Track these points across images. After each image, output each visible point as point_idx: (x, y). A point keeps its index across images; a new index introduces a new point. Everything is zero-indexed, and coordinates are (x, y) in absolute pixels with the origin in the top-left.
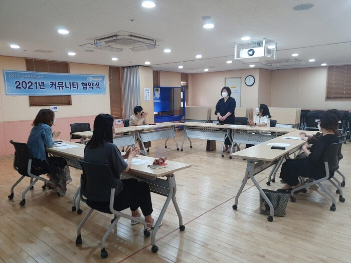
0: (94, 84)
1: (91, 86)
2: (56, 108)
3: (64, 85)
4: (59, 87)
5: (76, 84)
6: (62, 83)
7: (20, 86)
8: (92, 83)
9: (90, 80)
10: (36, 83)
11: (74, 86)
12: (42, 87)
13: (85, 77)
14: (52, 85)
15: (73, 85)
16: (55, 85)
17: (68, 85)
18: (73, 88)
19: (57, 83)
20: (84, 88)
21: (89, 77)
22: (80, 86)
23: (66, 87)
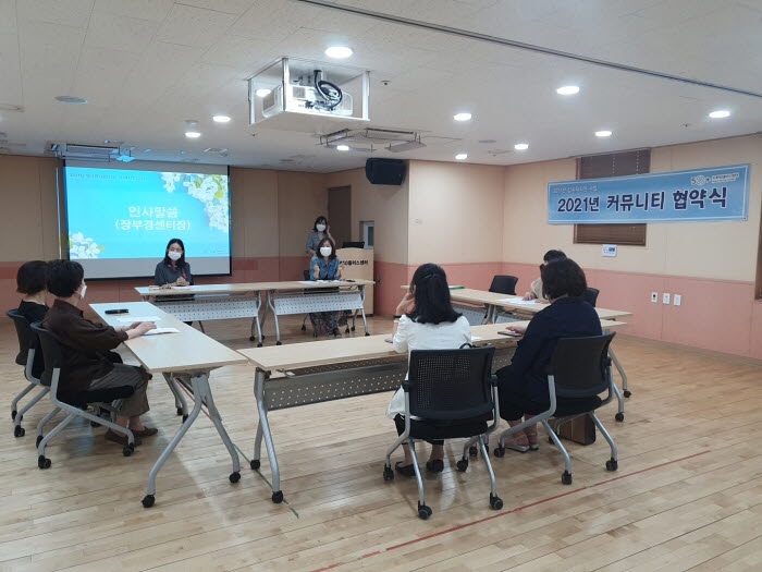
0: (708, 195)
1: (699, 199)
2: (613, 249)
3: (634, 201)
4: (624, 205)
5: (660, 197)
6: (630, 196)
7: (564, 208)
8: (703, 192)
9: (700, 183)
10: (585, 200)
11: (656, 203)
12: (595, 207)
13: (686, 178)
14: (612, 202)
15: (653, 200)
16: (617, 202)
17: (643, 202)
18: (653, 205)
19: (621, 198)
20: (677, 204)
21: (696, 175)
22: (670, 201)
23: (638, 205)
